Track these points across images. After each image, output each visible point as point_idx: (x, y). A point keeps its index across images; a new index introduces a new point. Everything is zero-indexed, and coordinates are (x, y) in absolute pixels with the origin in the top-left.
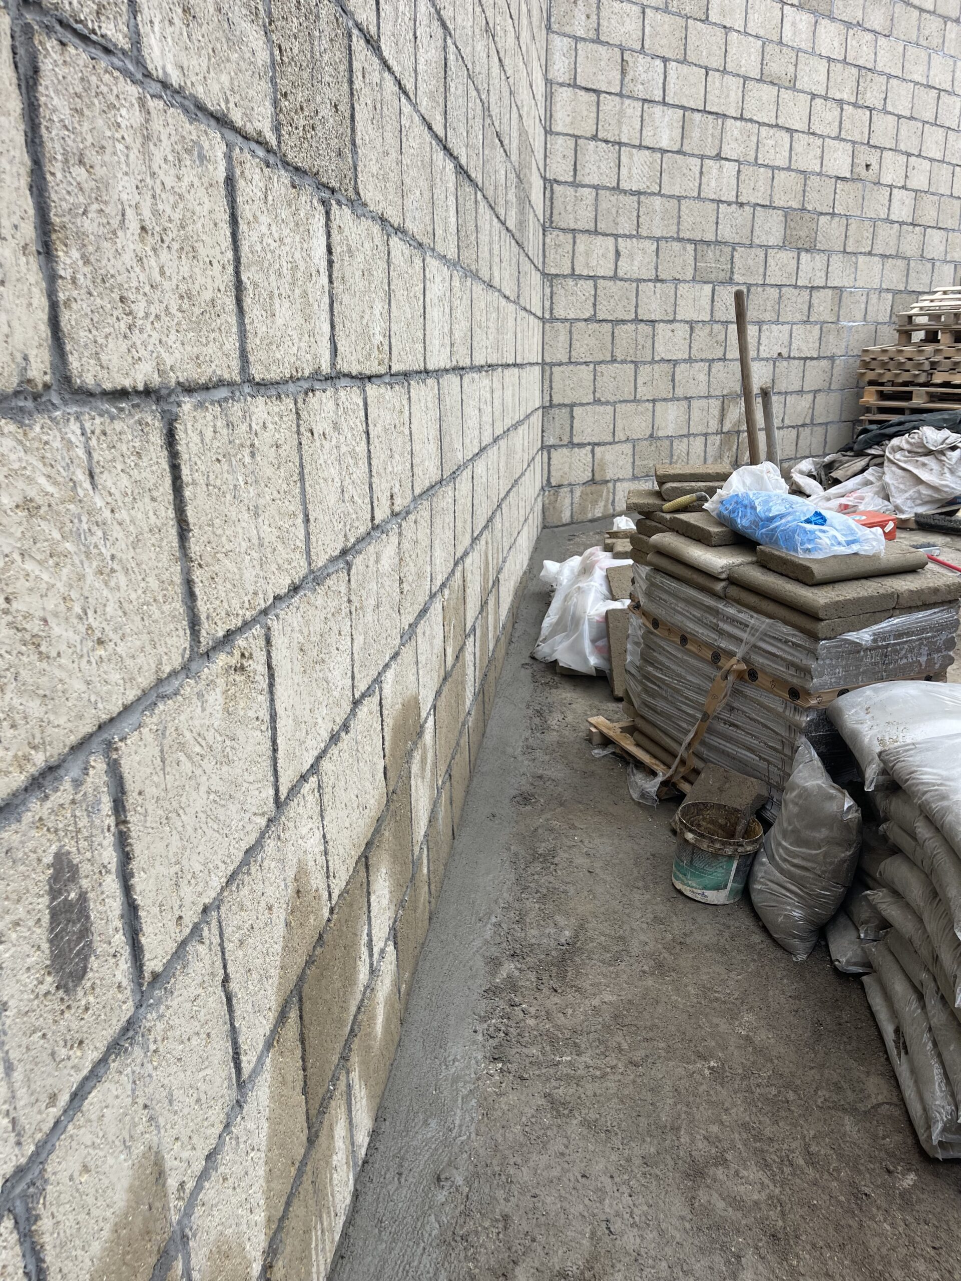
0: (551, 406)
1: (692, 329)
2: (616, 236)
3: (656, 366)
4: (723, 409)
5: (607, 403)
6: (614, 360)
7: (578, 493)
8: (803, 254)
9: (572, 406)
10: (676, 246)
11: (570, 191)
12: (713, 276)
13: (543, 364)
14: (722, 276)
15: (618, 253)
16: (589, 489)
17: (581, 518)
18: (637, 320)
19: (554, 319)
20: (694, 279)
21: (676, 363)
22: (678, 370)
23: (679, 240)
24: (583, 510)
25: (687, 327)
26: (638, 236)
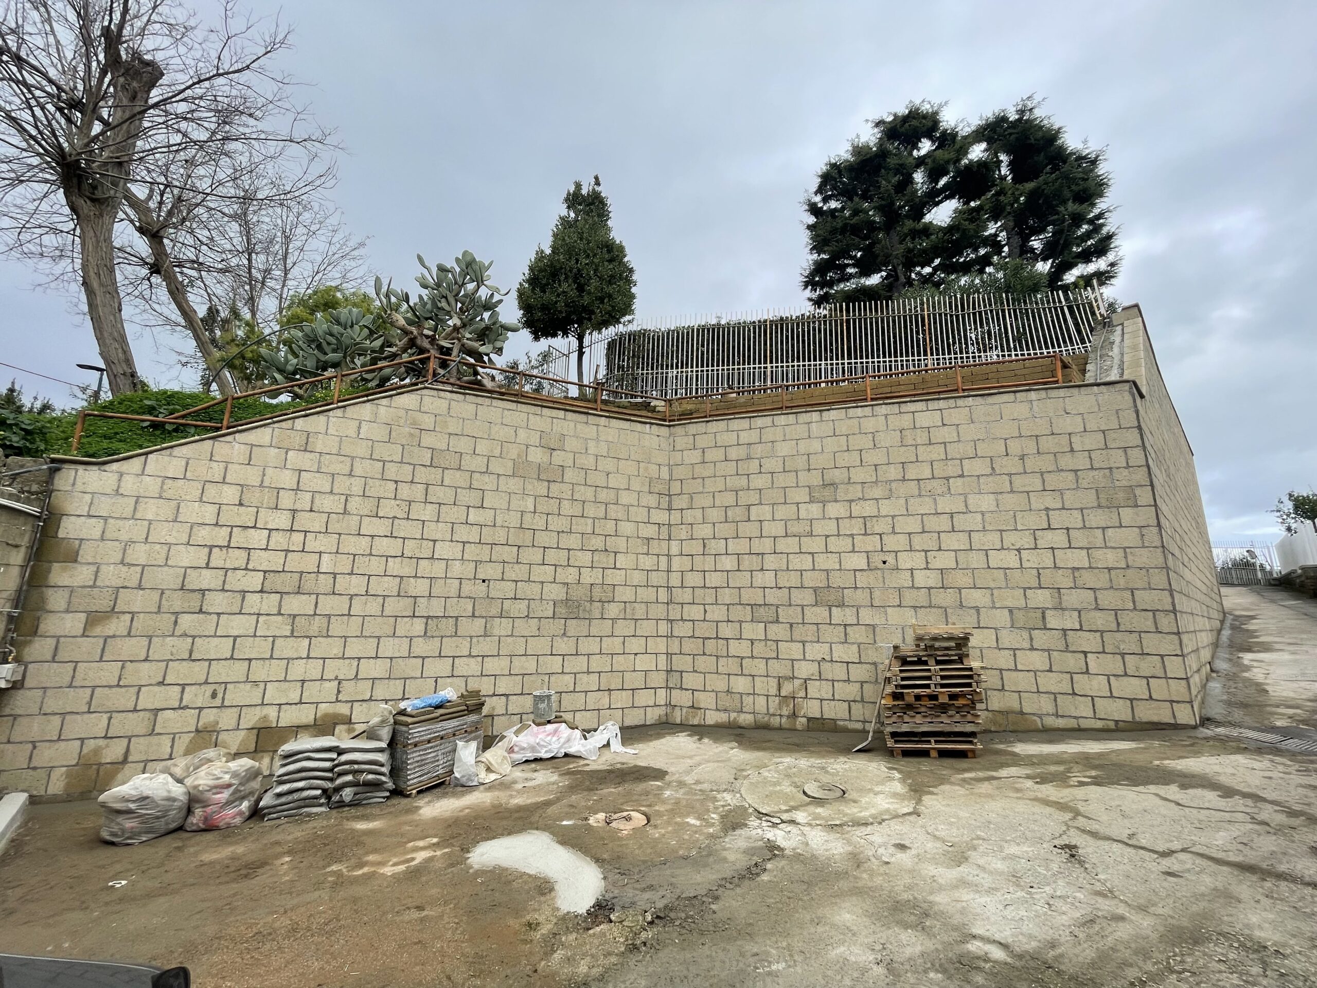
0: (671, 671)
1: (752, 644)
2: (704, 605)
3: (730, 659)
4: (779, 684)
5: (701, 673)
6: (704, 654)
7: (684, 710)
8: (833, 609)
9: (682, 672)
10: (739, 607)
11: (680, 590)
12: (764, 620)
13: (667, 654)
14: (771, 619)
15: (705, 611)
16: (690, 710)
17: (686, 723)
18: (717, 638)
19: (672, 636)
20: (752, 621)
21: (742, 658)
22: (744, 661)
23: (741, 604)
24: (687, 719)
25: (749, 642)
26: (716, 604)
